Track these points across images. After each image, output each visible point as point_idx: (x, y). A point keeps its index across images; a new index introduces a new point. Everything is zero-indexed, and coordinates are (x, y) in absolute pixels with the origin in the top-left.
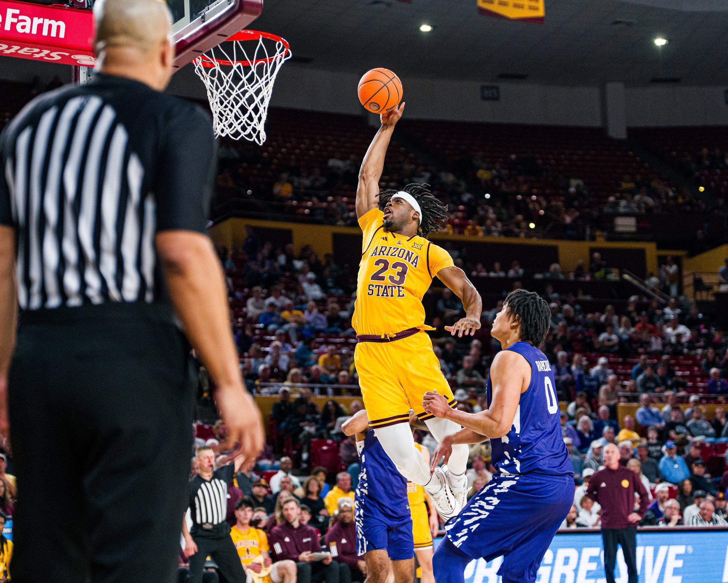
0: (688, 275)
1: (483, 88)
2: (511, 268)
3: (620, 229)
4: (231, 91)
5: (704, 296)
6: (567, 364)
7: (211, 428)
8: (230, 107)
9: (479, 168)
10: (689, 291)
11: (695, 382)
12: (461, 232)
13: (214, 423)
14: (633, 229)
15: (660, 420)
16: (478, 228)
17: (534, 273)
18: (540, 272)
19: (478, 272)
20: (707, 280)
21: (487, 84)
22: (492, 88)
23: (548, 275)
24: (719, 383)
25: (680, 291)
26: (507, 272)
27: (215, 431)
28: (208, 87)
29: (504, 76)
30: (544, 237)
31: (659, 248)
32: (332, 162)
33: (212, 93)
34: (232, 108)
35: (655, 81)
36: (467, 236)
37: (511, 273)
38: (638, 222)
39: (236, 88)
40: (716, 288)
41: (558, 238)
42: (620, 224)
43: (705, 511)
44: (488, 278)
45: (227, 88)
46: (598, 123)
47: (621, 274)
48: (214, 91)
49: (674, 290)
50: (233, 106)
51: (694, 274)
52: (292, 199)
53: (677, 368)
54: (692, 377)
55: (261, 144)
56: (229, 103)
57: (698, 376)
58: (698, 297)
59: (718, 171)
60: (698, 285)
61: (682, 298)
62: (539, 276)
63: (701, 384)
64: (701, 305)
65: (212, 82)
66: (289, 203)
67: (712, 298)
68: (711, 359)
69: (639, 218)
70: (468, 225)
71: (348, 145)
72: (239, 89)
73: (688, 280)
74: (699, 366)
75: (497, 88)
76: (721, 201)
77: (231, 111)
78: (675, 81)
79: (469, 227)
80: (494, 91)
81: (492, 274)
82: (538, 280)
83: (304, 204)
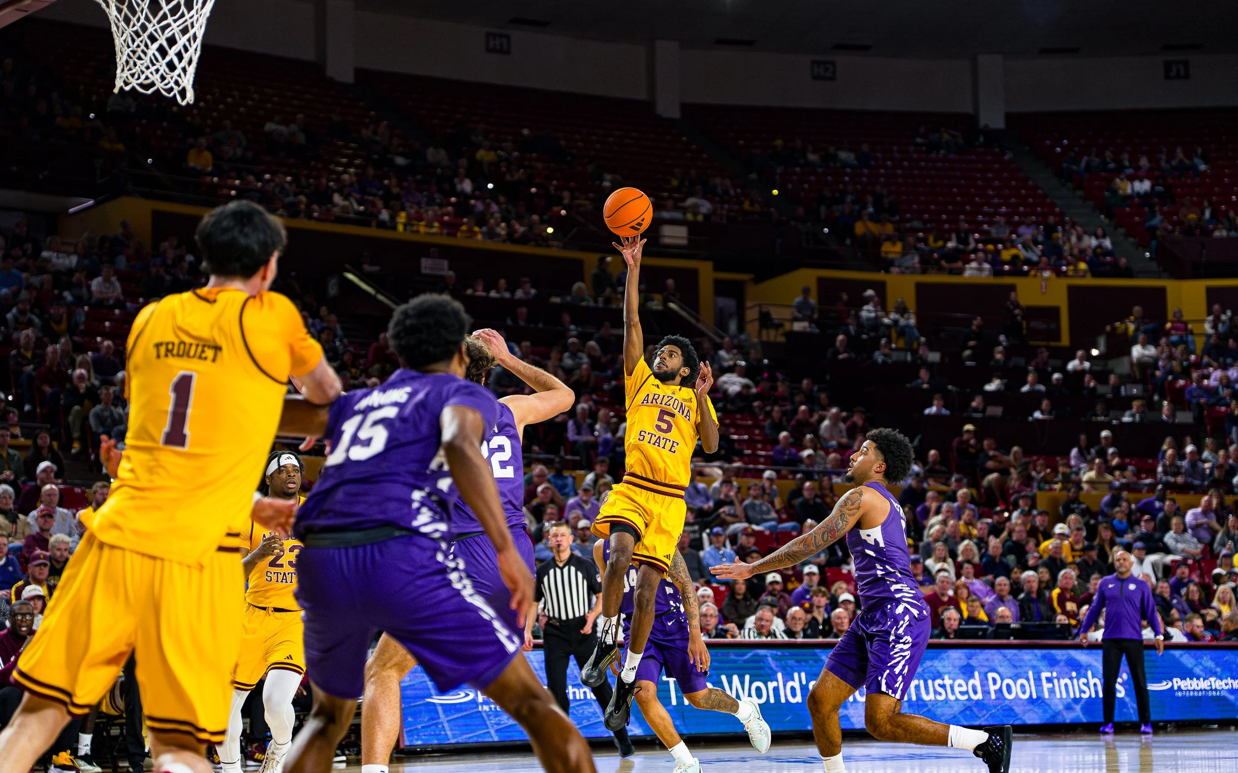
0: (752, 307)
1: (489, 35)
2: (520, 287)
3: (667, 241)
4: (147, 24)
5: (771, 335)
6: (589, 421)
7: (84, 492)
8: (143, 47)
9: (478, 147)
10: (752, 328)
11: (755, 449)
12: (452, 234)
13: (90, 487)
14: (684, 242)
15: (708, 499)
16: (476, 229)
17: (550, 296)
18: (557, 295)
19: (475, 291)
20: (777, 314)
21: (495, 30)
22: (501, 36)
23: (569, 298)
24: (787, 452)
25: (741, 329)
26: (513, 293)
27: (90, 497)
28: (112, 18)
29: (518, 22)
30: (564, 248)
31: (716, 269)
32: (269, 126)
33: (118, 27)
34: (145, 49)
35: (721, 42)
36: (460, 240)
37: (519, 294)
38: (690, 232)
39: (155, 21)
40: (787, 326)
41: (583, 249)
42: (667, 234)
43: (763, 623)
44: (488, 299)
45: (142, 20)
46: (641, 95)
47: (665, 301)
48: (122, 24)
49: (733, 326)
50: (146, 46)
51: (760, 306)
52: (212, 174)
53: (732, 430)
54: (751, 443)
55: (184, 103)
56: (141, 42)
57: (759, 442)
58: (765, 338)
59: (798, 169)
60: (765, 320)
61: (743, 337)
62: (556, 300)
63: (763, 453)
64: (768, 347)
65: (120, 11)
66: (208, 179)
67: (781, 339)
68: (777, 420)
69: (692, 227)
70: (463, 224)
71: (295, 102)
72: (159, 22)
73: (752, 314)
74: (762, 428)
75: (508, 37)
76: (801, 210)
77: (145, 54)
78: (749, 43)
79: (464, 228)
80: (504, 40)
81: (493, 294)
82: (555, 304)
83: (230, 182)
